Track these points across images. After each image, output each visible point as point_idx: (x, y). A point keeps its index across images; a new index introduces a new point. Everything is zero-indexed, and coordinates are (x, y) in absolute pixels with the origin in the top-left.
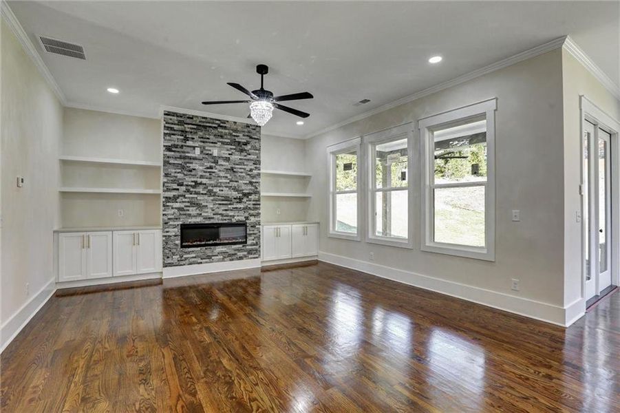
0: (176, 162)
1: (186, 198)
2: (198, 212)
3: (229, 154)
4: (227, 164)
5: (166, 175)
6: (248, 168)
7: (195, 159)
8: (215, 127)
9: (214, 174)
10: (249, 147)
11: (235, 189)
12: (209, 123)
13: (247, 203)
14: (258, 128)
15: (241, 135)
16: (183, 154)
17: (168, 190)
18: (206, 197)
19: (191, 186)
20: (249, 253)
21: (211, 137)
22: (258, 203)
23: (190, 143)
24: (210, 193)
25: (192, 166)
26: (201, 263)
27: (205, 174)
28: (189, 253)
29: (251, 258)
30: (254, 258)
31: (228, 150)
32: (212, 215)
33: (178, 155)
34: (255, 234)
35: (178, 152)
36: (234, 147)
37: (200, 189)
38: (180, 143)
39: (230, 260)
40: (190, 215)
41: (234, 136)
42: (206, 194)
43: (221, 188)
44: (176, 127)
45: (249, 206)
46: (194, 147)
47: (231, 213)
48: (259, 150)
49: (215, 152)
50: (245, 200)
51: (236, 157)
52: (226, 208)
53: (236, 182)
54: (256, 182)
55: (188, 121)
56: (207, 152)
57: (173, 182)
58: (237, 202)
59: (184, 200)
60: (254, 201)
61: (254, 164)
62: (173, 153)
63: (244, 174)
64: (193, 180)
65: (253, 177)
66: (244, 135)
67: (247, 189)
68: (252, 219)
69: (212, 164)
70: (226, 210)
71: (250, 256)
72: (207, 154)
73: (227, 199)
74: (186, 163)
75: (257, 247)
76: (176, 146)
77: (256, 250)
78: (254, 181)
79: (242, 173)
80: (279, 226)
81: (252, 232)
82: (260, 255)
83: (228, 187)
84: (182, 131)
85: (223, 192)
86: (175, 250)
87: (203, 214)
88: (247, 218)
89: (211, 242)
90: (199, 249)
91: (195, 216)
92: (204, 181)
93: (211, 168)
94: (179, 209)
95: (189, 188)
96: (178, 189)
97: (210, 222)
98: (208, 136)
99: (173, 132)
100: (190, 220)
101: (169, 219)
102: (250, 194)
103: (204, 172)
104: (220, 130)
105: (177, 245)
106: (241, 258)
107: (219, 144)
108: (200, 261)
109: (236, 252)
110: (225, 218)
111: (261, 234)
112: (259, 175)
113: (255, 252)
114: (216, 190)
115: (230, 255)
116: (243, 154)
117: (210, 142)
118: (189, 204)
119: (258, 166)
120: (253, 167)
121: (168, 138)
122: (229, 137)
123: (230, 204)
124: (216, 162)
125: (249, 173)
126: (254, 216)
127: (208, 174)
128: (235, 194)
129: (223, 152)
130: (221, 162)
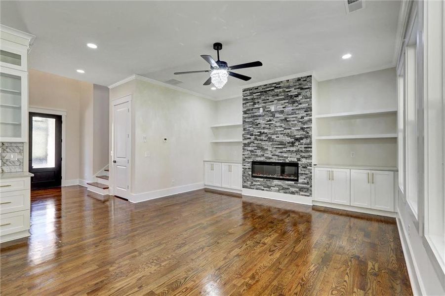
0: (249, 120)
1: (254, 144)
2: (262, 153)
3: (283, 108)
4: (282, 115)
5: (244, 129)
6: (299, 116)
7: (260, 116)
8: (272, 90)
9: (272, 125)
10: (300, 97)
11: (288, 135)
12: (268, 88)
13: (298, 146)
14: (308, 79)
15: (292, 89)
16: (252, 115)
17: (245, 139)
18: (267, 143)
19: (258, 135)
20: (300, 190)
21: (270, 97)
22: (309, 146)
23: (256, 106)
24: (270, 139)
25: (258, 121)
26: (263, 190)
27: (266, 126)
28: (256, 181)
29: (303, 195)
30: (305, 195)
31: (282, 105)
32: (271, 156)
33: (250, 115)
34: (306, 174)
35: (250, 113)
36: (287, 101)
37: (263, 137)
38: (251, 108)
39: (284, 193)
40: (257, 155)
41: (287, 92)
42: (266, 140)
43: (277, 136)
44: (249, 98)
45: (301, 149)
46: (259, 108)
47: (285, 155)
48: (311, 98)
49: (273, 109)
50: (297, 144)
51: (289, 108)
52: (282, 151)
53: (289, 129)
54: (307, 128)
55: (255, 91)
56: (267, 110)
57: (248, 133)
58: (290, 146)
59: (254, 145)
60: (305, 144)
61: (305, 111)
62: (247, 115)
63: (296, 122)
64: (258, 131)
65: (304, 123)
66: (295, 89)
67: (298, 134)
68: (304, 161)
69: (271, 118)
70: (281, 152)
71: (301, 193)
72: (268, 111)
73: (282, 143)
74: (254, 120)
75: (309, 186)
76: (248, 110)
77: (308, 189)
78: (305, 126)
79: (294, 121)
80: (333, 169)
81: (303, 172)
82: (311, 194)
83: (282, 134)
84: (252, 99)
85: (279, 138)
86: (248, 178)
87: (265, 155)
88: (299, 160)
89: (270, 176)
90: (262, 179)
91: (260, 156)
92: (266, 131)
93: (270, 121)
94: (251, 151)
95: (257, 137)
96: (250, 138)
97: (270, 161)
98: (267, 98)
99: (247, 101)
100: (257, 159)
101: (246, 157)
102: (302, 139)
103: (266, 124)
104: (276, 90)
105: (249, 175)
106: (293, 193)
107: (276, 101)
108: (263, 188)
109: (289, 187)
110: (280, 158)
111: (312, 174)
112: (310, 120)
113: (306, 190)
114: (274, 137)
115: (283, 189)
116: (294, 105)
117: (269, 102)
118: (256, 148)
119: (309, 113)
120: (304, 114)
121: (245, 106)
122: (283, 94)
123: (284, 148)
124: (274, 116)
125: (301, 120)
126: (306, 158)
127: (268, 126)
128: (289, 139)
129: (279, 107)
130: (277, 115)
